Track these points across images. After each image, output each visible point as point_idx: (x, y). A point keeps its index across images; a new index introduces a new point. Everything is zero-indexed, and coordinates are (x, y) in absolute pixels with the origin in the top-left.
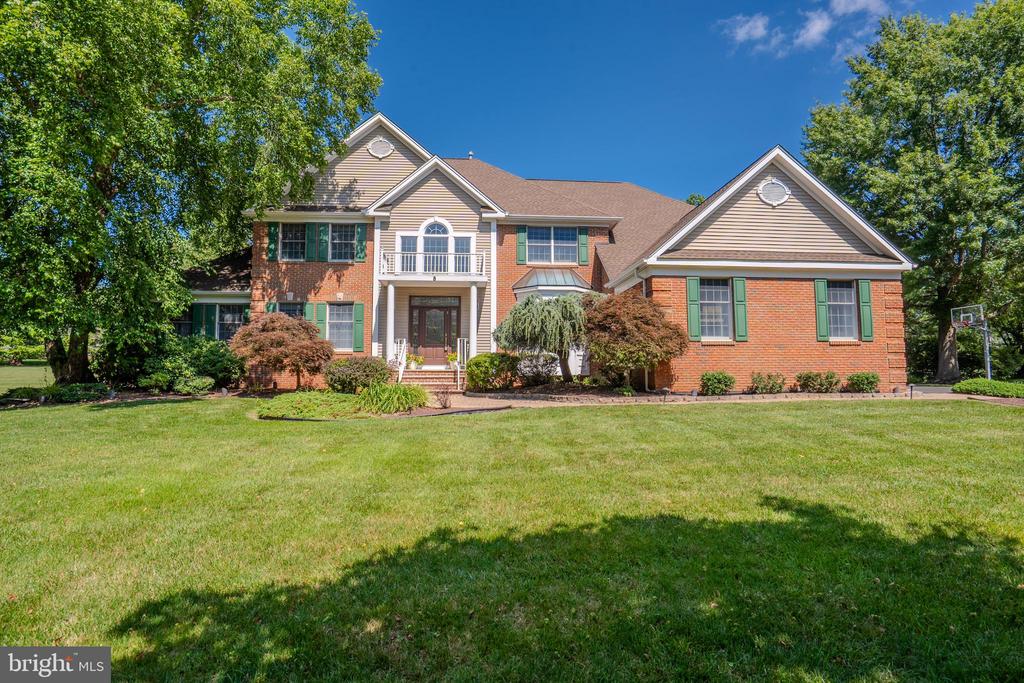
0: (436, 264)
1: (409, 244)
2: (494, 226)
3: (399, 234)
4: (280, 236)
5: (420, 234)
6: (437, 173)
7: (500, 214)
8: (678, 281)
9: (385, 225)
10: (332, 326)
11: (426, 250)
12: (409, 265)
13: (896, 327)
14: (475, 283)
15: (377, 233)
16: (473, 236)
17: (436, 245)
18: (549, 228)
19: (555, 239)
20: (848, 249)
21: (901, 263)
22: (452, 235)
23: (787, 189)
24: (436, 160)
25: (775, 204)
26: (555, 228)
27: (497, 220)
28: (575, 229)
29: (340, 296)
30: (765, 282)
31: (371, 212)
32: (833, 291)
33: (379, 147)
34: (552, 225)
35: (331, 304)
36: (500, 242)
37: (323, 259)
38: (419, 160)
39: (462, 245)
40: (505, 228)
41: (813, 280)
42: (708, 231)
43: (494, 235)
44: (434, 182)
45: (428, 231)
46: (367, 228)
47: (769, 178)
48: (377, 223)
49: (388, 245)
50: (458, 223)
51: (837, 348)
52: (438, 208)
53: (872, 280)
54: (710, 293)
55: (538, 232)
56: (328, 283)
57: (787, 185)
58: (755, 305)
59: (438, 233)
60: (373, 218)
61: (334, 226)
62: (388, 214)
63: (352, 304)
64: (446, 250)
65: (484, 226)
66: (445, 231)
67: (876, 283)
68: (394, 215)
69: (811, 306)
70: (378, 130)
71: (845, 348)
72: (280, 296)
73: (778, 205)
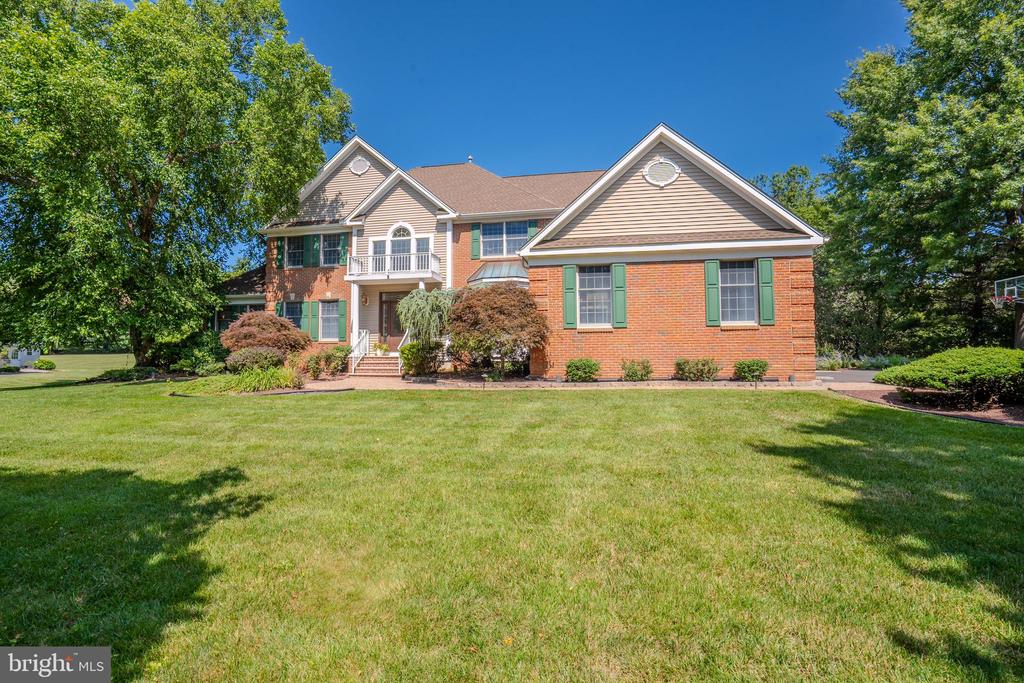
0: (401, 264)
1: (379, 247)
2: (450, 225)
3: (372, 239)
4: (286, 247)
5: (388, 238)
6: (401, 183)
7: (453, 215)
8: (555, 270)
9: (361, 232)
10: (324, 320)
11: (393, 252)
12: (379, 266)
13: (805, 308)
14: (422, 279)
15: (355, 239)
16: (431, 236)
17: (401, 247)
18: (502, 223)
19: (507, 233)
20: (750, 225)
21: (809, 237)
22: (414, 237)
23: (676, 167)
24: (399, 172)
25: (662, 185)
26: (507, 223)
27: (453, 220)
28: (526, 222)
29: (329, 295)
30: (648, 266)
31: (348, 223)
32: (729, 272)
33: (359, 165)
34: (504, 221)
35: (323, 302)
36: (456, 239)
37: (316, 264)
38: (387, 171)
39: (423, 244)
40: (459, 227)
41: (703, 261)
42: (589, 219)
43: (449, 234)
44: (399, 191)
45: (395, 235)
46: (348, 235)
47: (657, 158)
48: (355, 232)
49: (362, 249)
50: (420, 227)
51: (731, 333)
52: (403, 212)
53: (774, 258)
54: (591, 281)
55: (491, 228)
56: (319, 285)
57: (676, 163)
58: (634, 290)
59: (404, 235)
60: (351, 227)
61: (325, 236)
62: (360, 223)
63: (336, 301)
64: (409, 250)
65: (441, 227)
66: (409, 234)
67: (780, 261)
68: (368, 223)
69: (700, 289)
70: (359, 150)
71: (740, 332)
72: (286, 296)
73: (666, 185)
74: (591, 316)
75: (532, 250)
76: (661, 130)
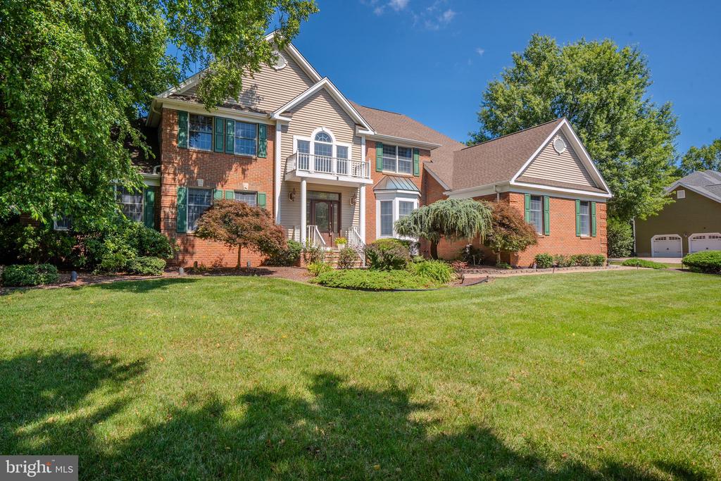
0: (324, 165)
1: (303, 146)
2: (363, 140)
3: (296, 138)
4: (189, 125)
5: (312, 140)
6: (324, 91)
7: (370, 132)
8: (520, 195)
9: (285, 128)
11: (316, 153)
12: (304, 164)
13: (604, 229)
14: (364, 185)
15: (279, 134)
16: (350, 146)
17: (323, 150)
18: (395, 147)
19: (399, 155)
20: (586, 183)
21: (608, 193)
22: (335, 143)
23: (565, 144)
24: (325, 81)
25: (560, 153)
26: (399, 148)
27: (365, 135)
28: (410, 149)
29: (246, 186)
31: (277, 116)
32: (582, 207)
34: (397, 145)
35: (237, 192)
36: (368, 153)
37: (229, 152)
38: (311, 81)
39: (342, 152)
40: (371, 143)
42: (532, 166)
43: (363, 147)
44: (321, 98)
45: (317, 138)
46: (271, 129)
47: (559, 137)
48: (279, 126)
49: (286, 146)
50: (340, 137)
51: (583, 240)
52: (325, 120)
53: (596, 202)
54: (534, 205)
55: (389, 149)
56: (234, 176)
57: (565, 142)
58: (553, 213)
59: (325, 140)
60: (277, 121)
61: (238, 122)
63: (254, 193)
64: (331, 155)
65: (357, 139)
66: (329, 140)
67: (598, 204)
68: (293, 121)
69: (573, 215)
76: (564, 120)
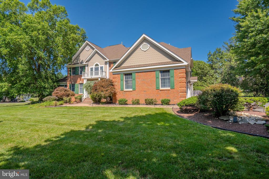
0: (97, 74)
1: (92, 69)
2: (108, 63)
3: (90, 67)
4: (72, 70)
5: (94, 67)
6: (96, 52)
7: (108, 60)
8: (119, 75)
9: (88, 66)
10: (80, 88)
11: (95, 70)
12: (92, 74)
13: (183, 84)
14: (99, 78)
15: (86, 67)
16: (103, 66)
17: (97, 69)
20: (168, 60)
21: (183, 63)
22: (100, 66)
23: (149, 45)
24: (96, 49)
25: (145, 50)
27: (109, 61)
29: (81, 82)
30: (141, 73)
32: (163, 74)
33: (88, 48)
35: (80, 84)
36: (110, 66)
37: (78, 74)
38: (93, 49)
39: (102, 68)
40: (110, 63)
41: (155, 71)
42: (127, 61)
43: (108, 65)
44: (96, 54)
45: (95, 66)
46: (85, 66)
47: (144, 43)
48: (86, 66)
49: (88, 70)
50: (101, 64)
51: (163, 91)
52: (97, 60)
53: (174, 69)
54: (128, 77)
56: (79, 80)
57: (149, 44)
58: (138, 79)
60: (85, 64)
61: (80, 67)
62: (87, 63)
63: (83, 84)
64: (99, 70)
65: (106, 63)
66: (98, 66)
67: (176, 70)
68: (89, 63)
69: (154, 79)
70: (88, 44)
71: (165, 91)
72: (71, 83)
73: (146, 51)
74: (128, 87)
75: (113, 70)
76: (144, 35)
